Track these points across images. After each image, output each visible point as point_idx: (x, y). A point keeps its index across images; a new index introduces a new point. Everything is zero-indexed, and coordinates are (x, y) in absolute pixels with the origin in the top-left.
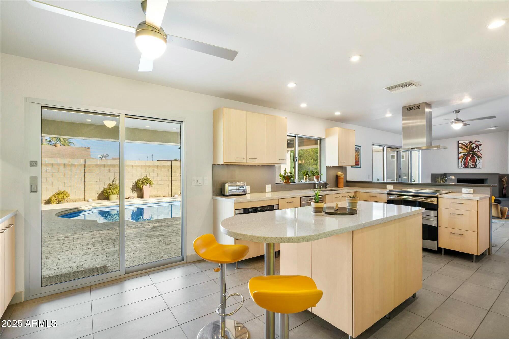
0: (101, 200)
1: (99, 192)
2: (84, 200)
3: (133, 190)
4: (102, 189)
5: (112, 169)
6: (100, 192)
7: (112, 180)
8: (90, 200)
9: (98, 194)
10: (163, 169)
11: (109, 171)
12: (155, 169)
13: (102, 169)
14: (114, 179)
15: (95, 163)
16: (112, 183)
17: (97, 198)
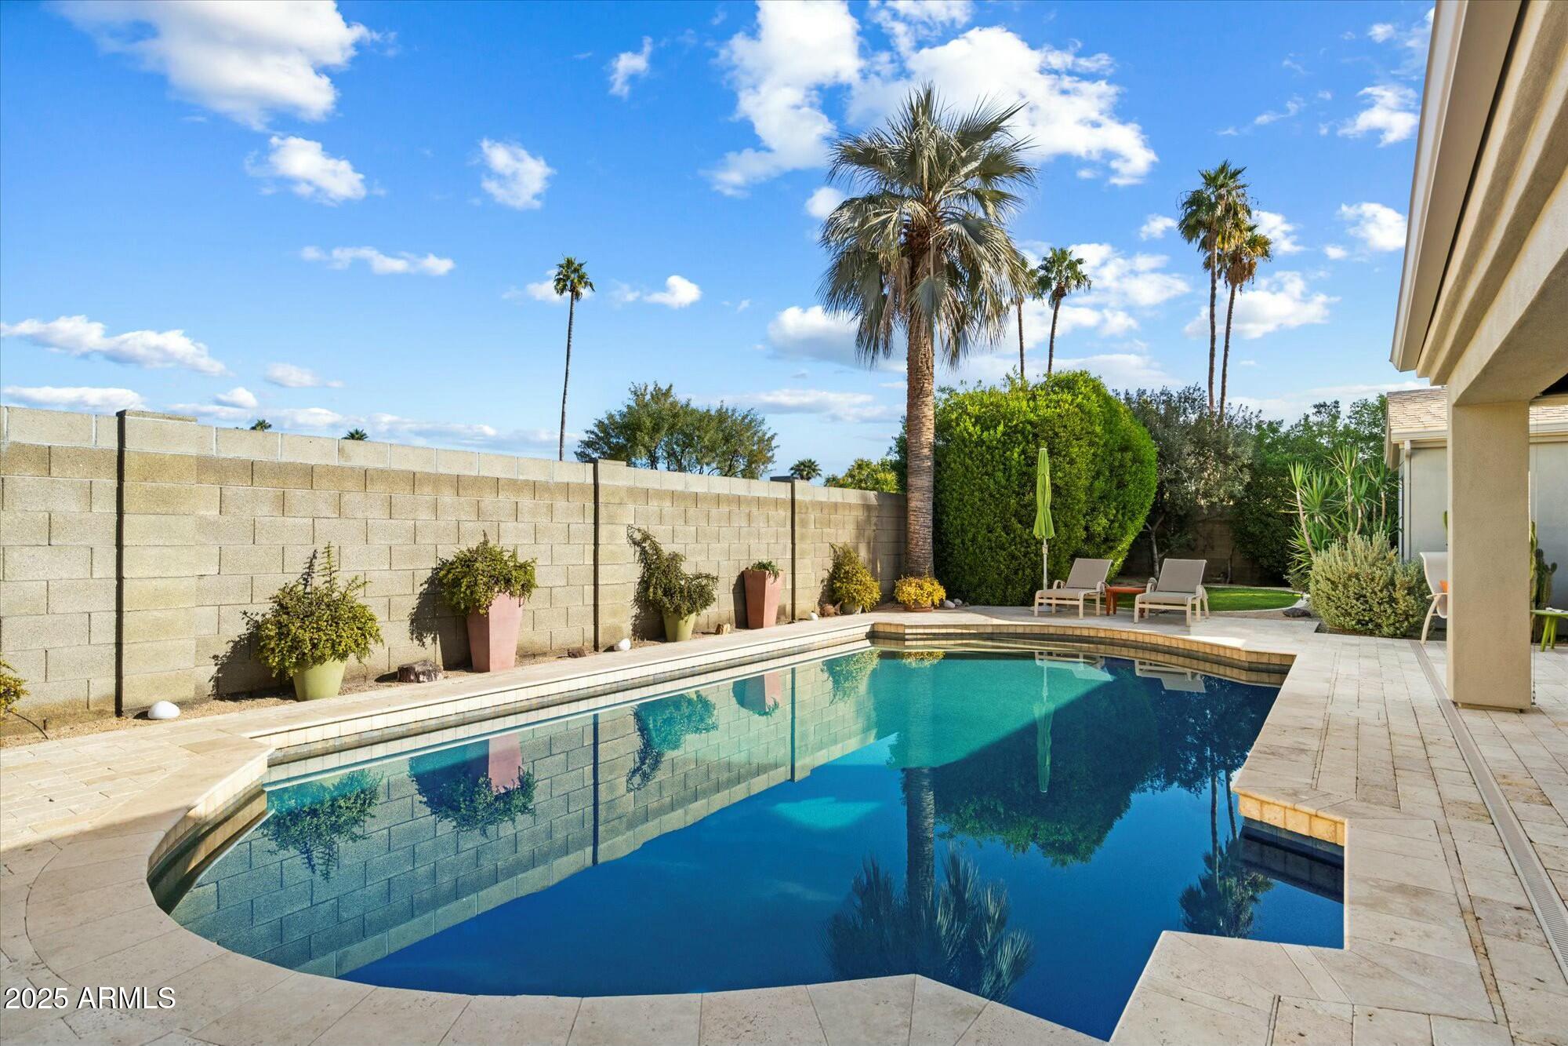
0: (235, 697)
1: (224, 649)
2: (112, 708)
3: (420, 624)
4: (239, 629)
5: (298, 492)
6: (228, 648)
7: (301, 569)
8: (165, 709)
9: (213, 662)
10: (561, 504)
11: (283, 504)
12: (526, 501)
13: (237, 489)
14: (314, 557)
15: (193, 451)
16: (301, 587)
17: (209, 688)
